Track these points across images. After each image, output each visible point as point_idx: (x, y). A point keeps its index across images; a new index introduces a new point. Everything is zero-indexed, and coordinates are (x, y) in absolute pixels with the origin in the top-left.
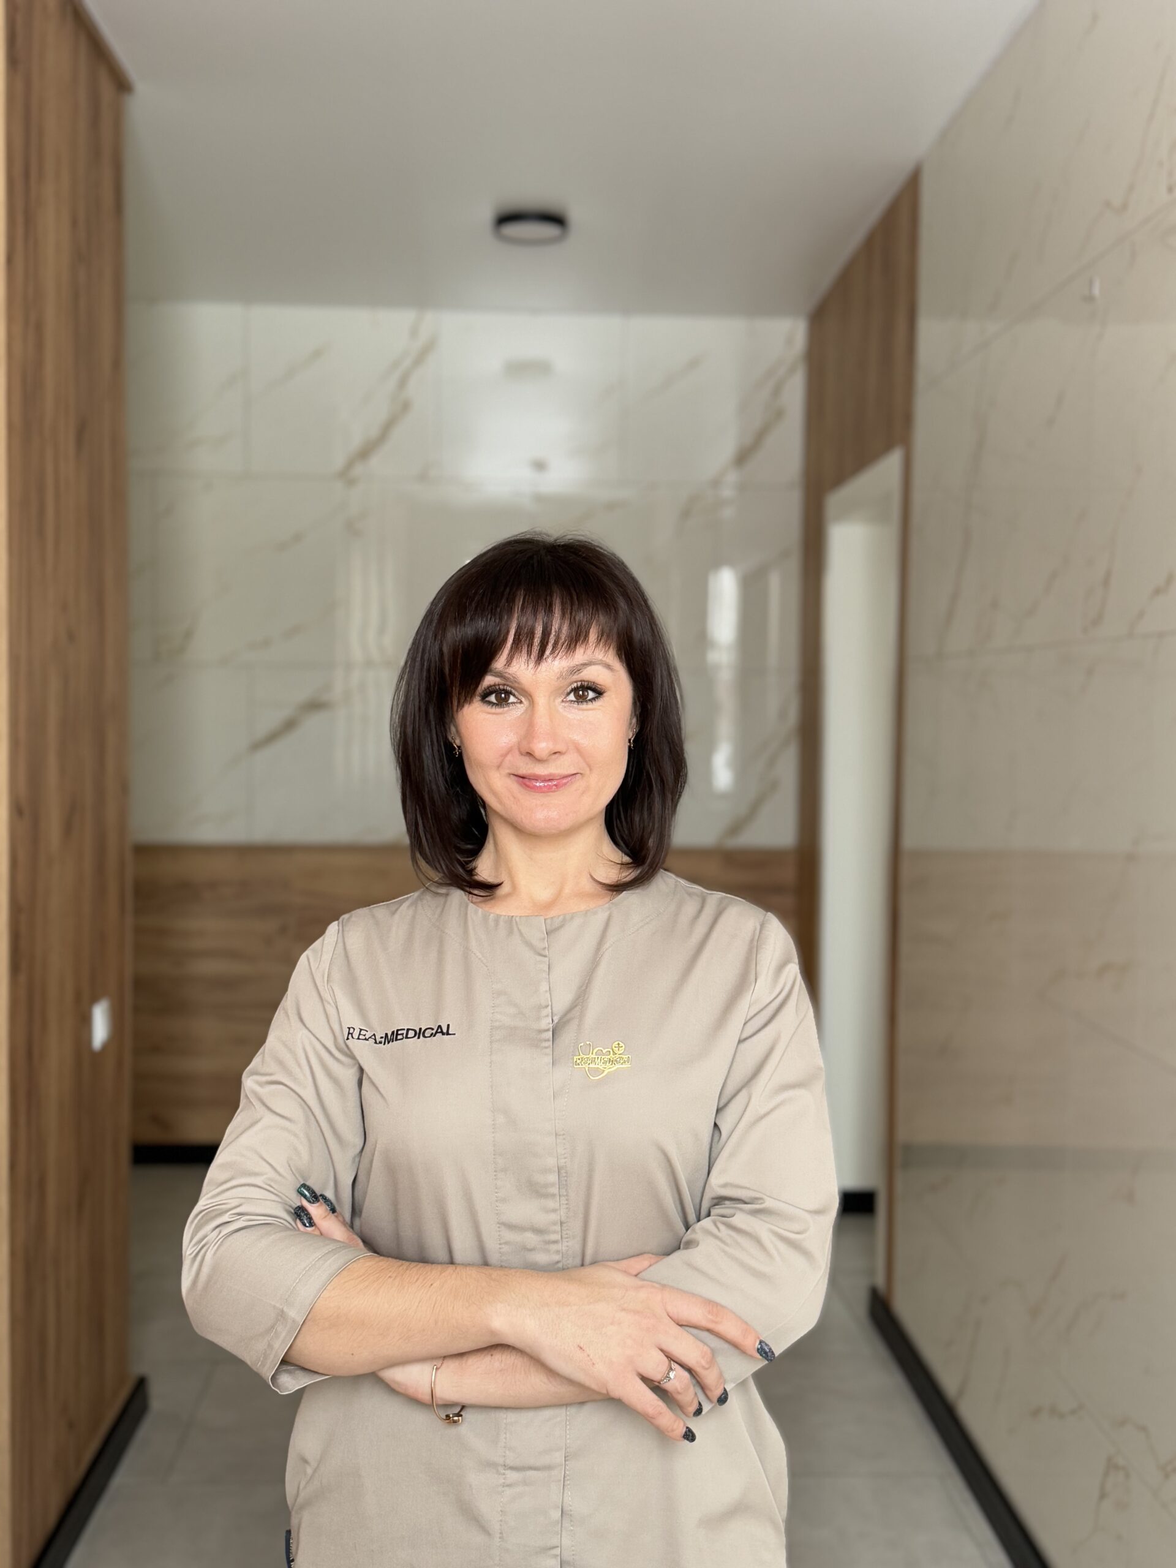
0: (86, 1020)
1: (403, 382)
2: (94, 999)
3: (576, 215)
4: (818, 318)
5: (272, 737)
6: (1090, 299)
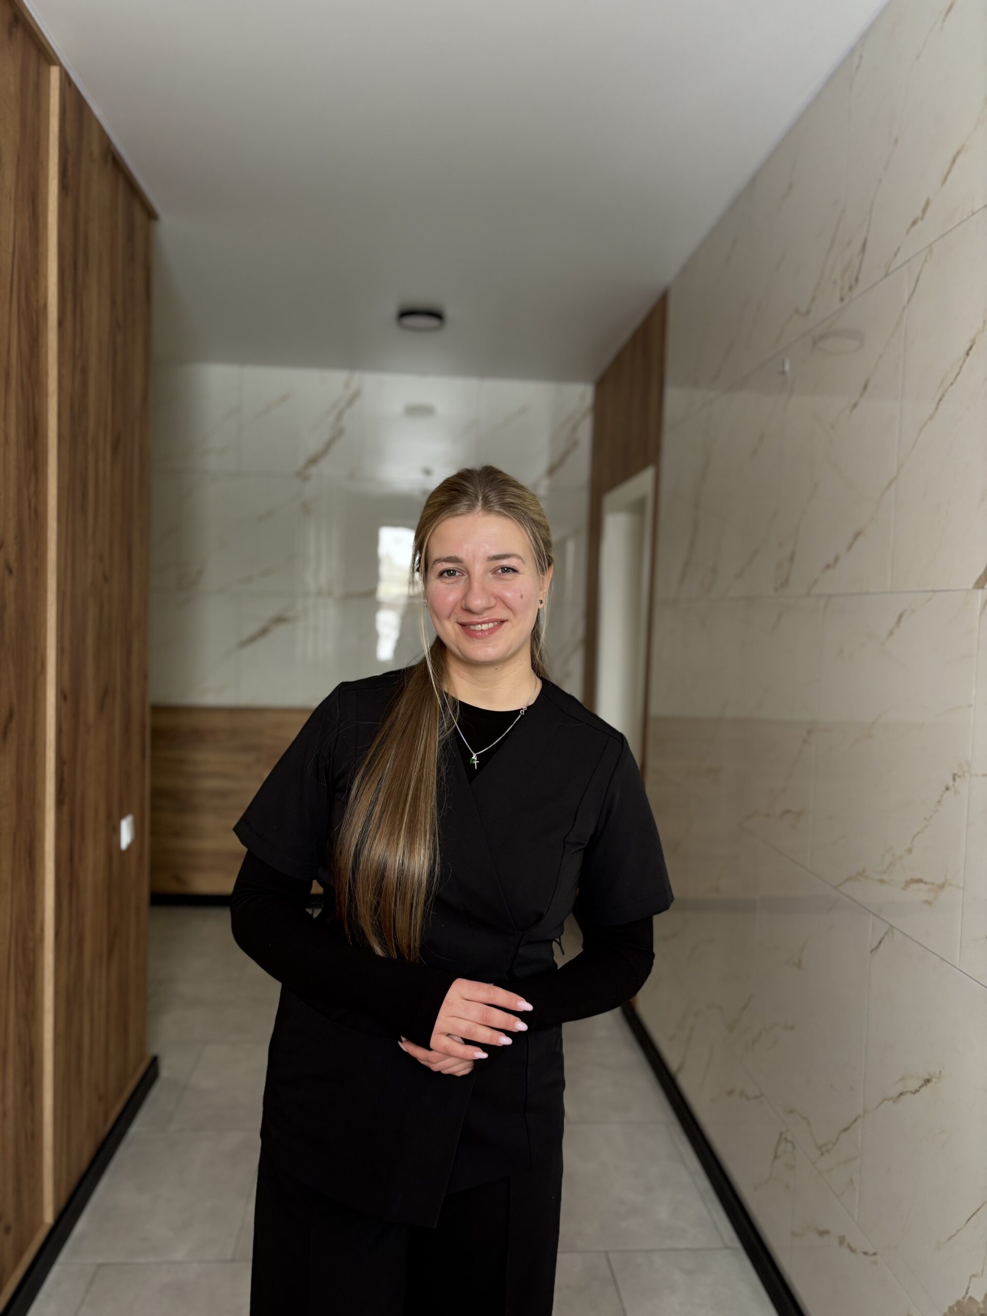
0: (116, 831)
1: (340, 416)
2: (122, 816)
3: (450, 312)
4: (601, 385)
6: (783, 373)
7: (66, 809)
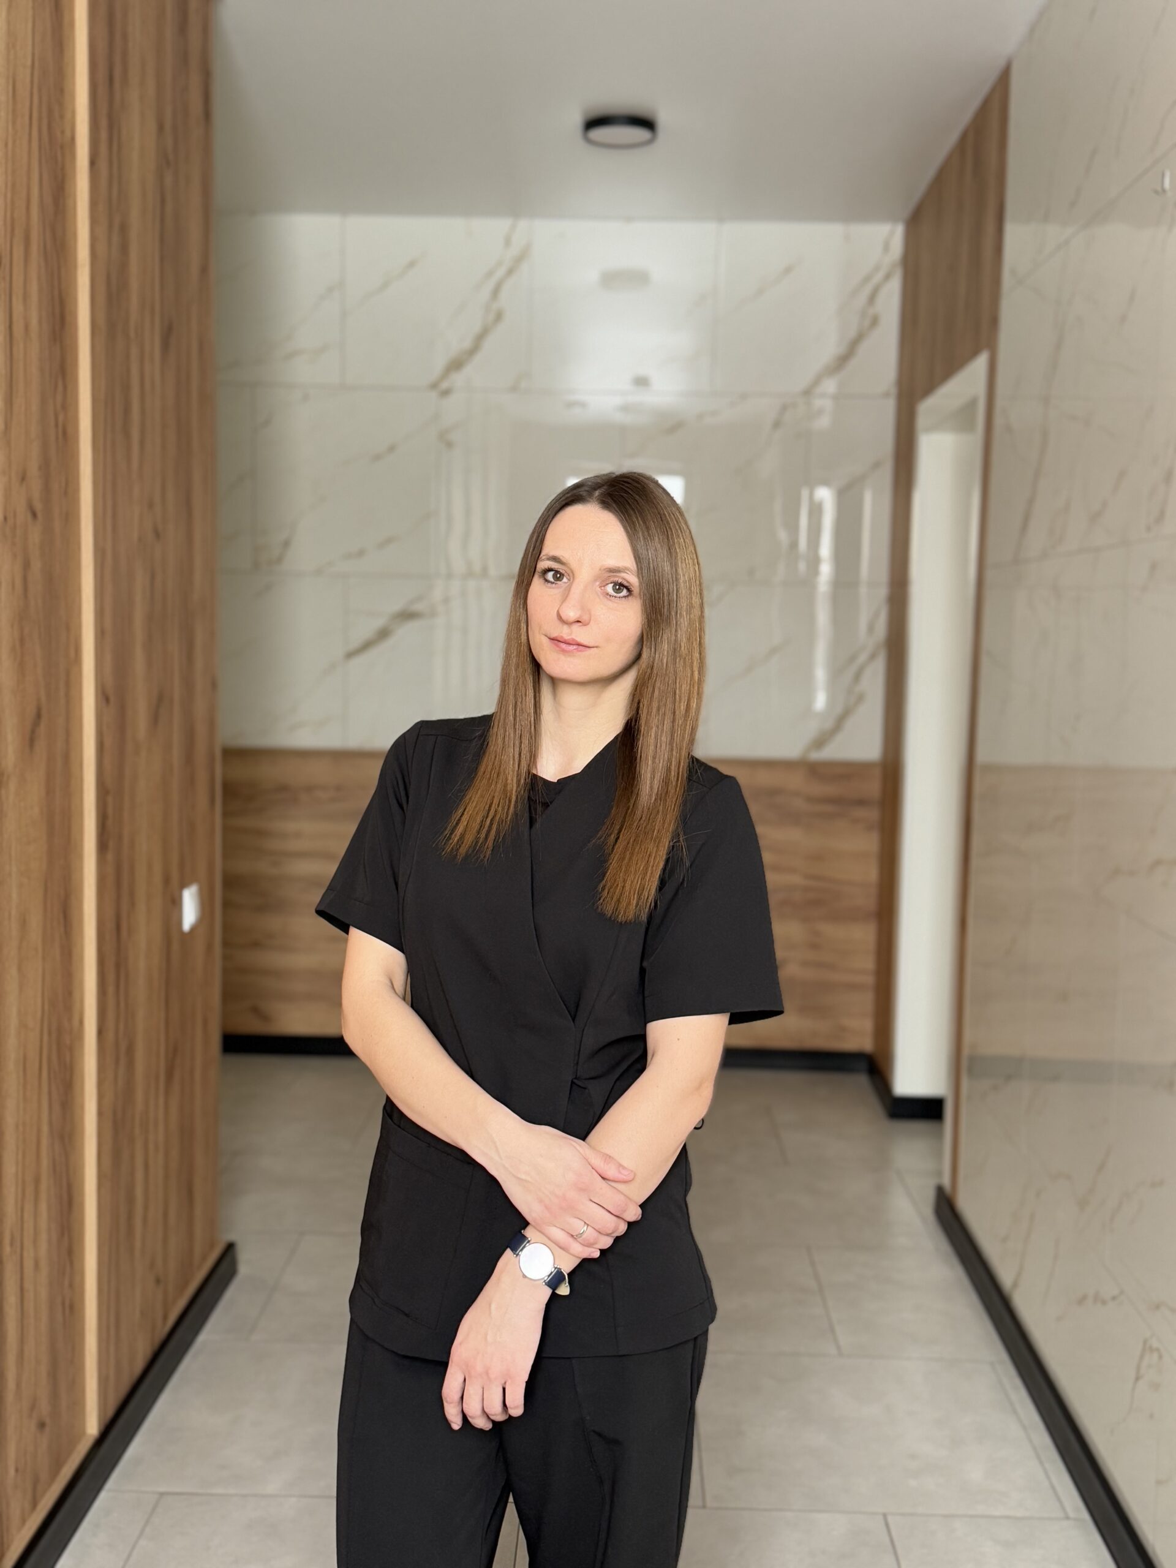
0: (176, 903)
1: (496, 292)
2: (183, 885)
3: (664, 118)
4: (914, 222)
5: (367, 646)
7: (110, 856)
